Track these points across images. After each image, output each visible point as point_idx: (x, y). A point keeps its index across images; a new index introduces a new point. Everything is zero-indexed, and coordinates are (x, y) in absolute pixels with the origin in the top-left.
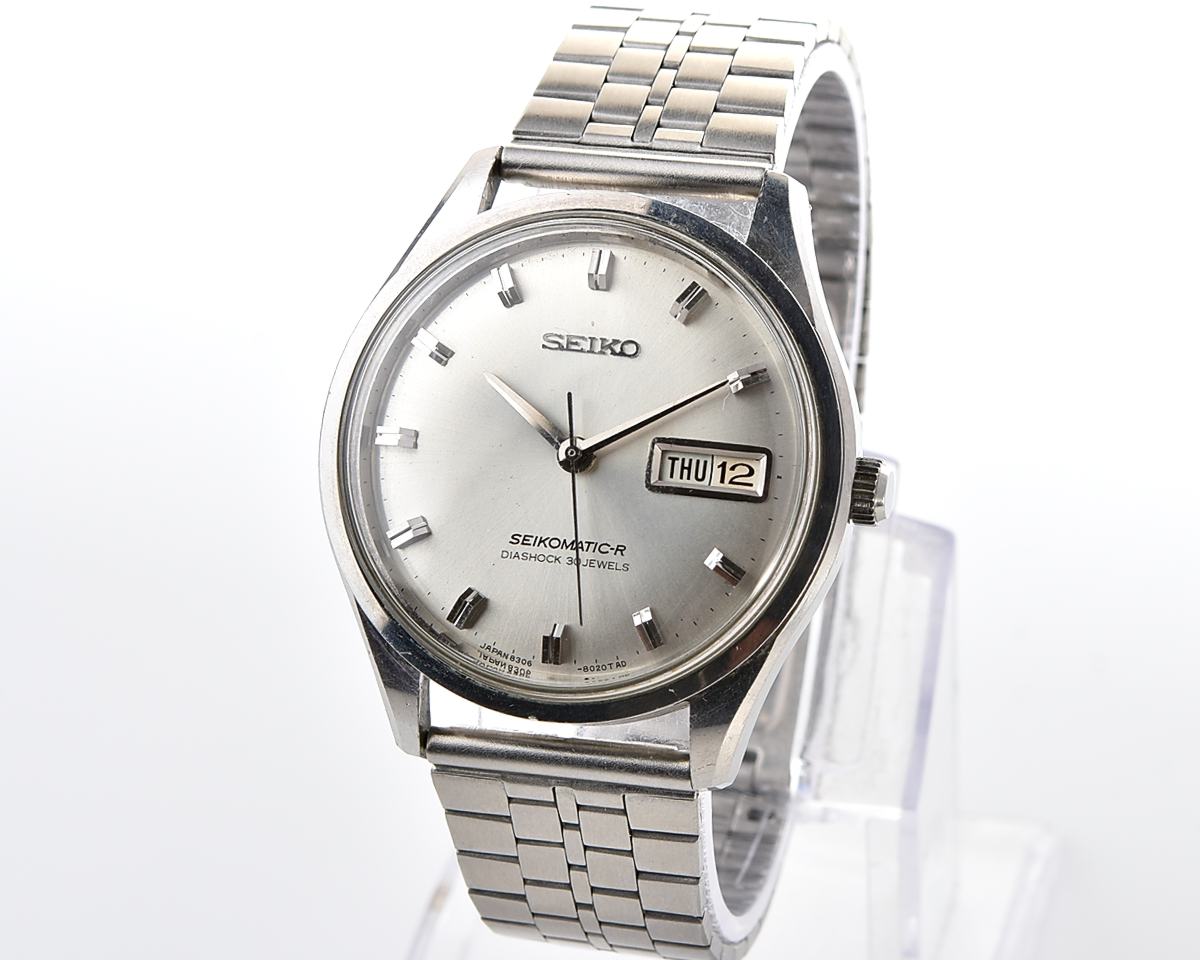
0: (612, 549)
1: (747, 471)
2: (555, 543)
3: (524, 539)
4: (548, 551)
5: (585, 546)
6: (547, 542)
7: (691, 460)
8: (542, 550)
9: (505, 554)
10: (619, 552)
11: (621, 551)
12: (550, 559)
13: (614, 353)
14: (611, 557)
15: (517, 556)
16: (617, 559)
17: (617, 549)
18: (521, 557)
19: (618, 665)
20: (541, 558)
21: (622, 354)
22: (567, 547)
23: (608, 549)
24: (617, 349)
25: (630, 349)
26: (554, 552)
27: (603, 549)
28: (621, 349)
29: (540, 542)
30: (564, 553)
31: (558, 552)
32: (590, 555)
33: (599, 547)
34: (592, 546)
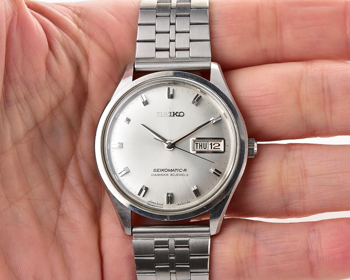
1: (218, 145)
2: (166, 170)
3: (157, 170)
4: (164, 173)
5: (175, 170)
6: (164, 170)
7: (202, 143)
8: (163, 172)
9: (152, 175)
10: (185, 171)
11: (185, 170)
12: (165, 175)
13: (177, 116)
14: (183, 172)
15: (156, 175)
16: (185, 173)
17: (184, 170)
18: (157, 175)
19: (188, 202)
20: (163, 175)
21: (179, 116)
22: (170, 171)
23: (182, 170)
24: (178, 114)
25: (182, 114)
26: (166, 173)
27: (180, 170)
28: (179, 114)
29: (162, 170)
30: (169, 173)
31: (167, 173)
32: (177, 173)
33: (179, 170)
34: (177, 170)
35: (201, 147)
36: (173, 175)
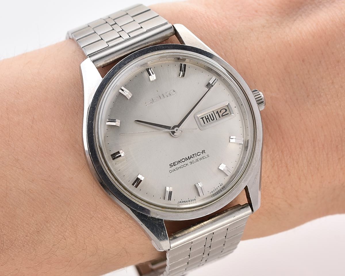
0: (201, 153)
1: (225, 111)
2: (183, 160)
3: (174, 164)
4: (183, 164)
5: (193, 156)
6: (181, 161)
7: (207, 116)
8: (180, 164)
9: (171, 172)
12: (185, 166)
14: (202, 155)
15: (174, 170)
16: (204, 155)
18: (176, 170)
19: (221, 185)
22: (188, 160)
23: (200, 153)
25: (173, 93)
27: (199, 154)
28: (170, 94)
29: (179, 162)
30: (188, 162)
31: (186, 162)
32: (195, 158)
33: (197, 155)
34: (195, 155)
35: (208, 120)
36: (193, 162)
